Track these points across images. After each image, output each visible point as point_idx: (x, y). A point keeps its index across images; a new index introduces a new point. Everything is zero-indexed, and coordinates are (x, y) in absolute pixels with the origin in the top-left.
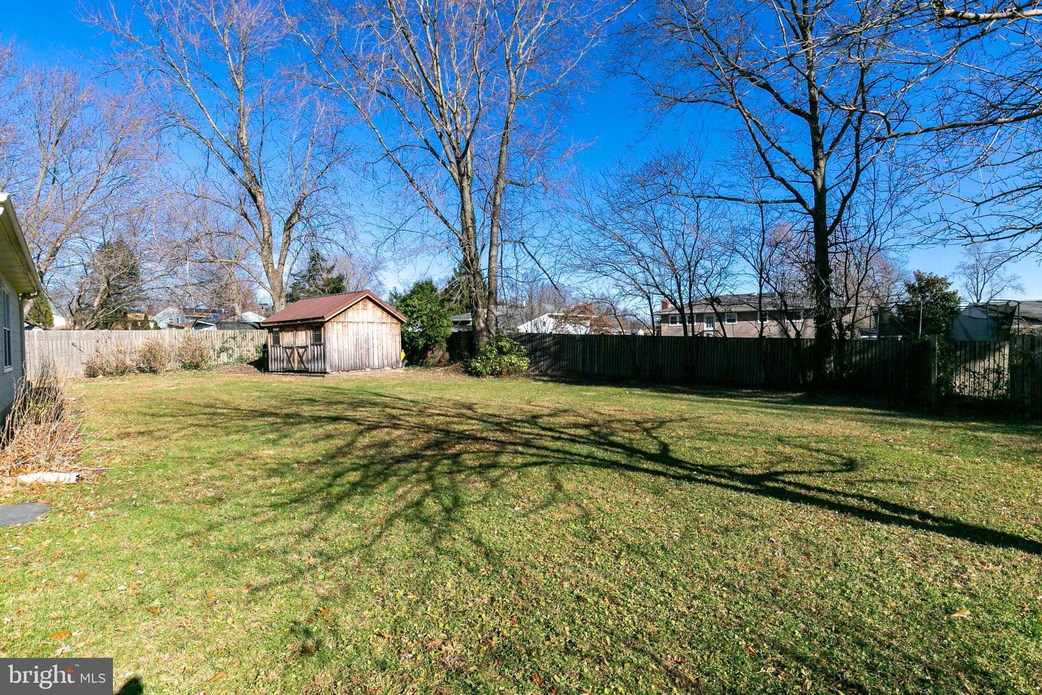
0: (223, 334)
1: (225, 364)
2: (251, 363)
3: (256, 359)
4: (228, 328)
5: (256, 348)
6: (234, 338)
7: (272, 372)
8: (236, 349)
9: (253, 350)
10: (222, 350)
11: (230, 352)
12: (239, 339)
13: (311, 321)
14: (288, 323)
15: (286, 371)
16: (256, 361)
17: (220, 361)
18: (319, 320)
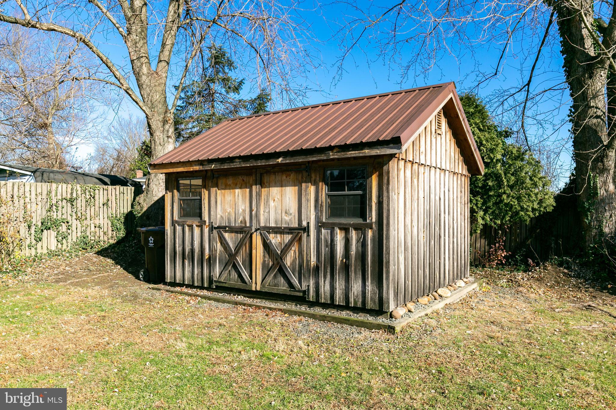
0: (49, 193)
1: (51, 254)
2: (103, 253)
3: (112, 242)
4: (58, 181)
5: (112, 219)
6: (71, 201)
7: (174, 284)
8: (75, 223)
9: (105, 223)
10: (46, 225)
11: (63, 228)
12: (80, 203)
13: (332, 155)
14: (237, 164)
15: (221, 289)
16: (112, 247)
17: (42, 249)
18: (367, 152)
